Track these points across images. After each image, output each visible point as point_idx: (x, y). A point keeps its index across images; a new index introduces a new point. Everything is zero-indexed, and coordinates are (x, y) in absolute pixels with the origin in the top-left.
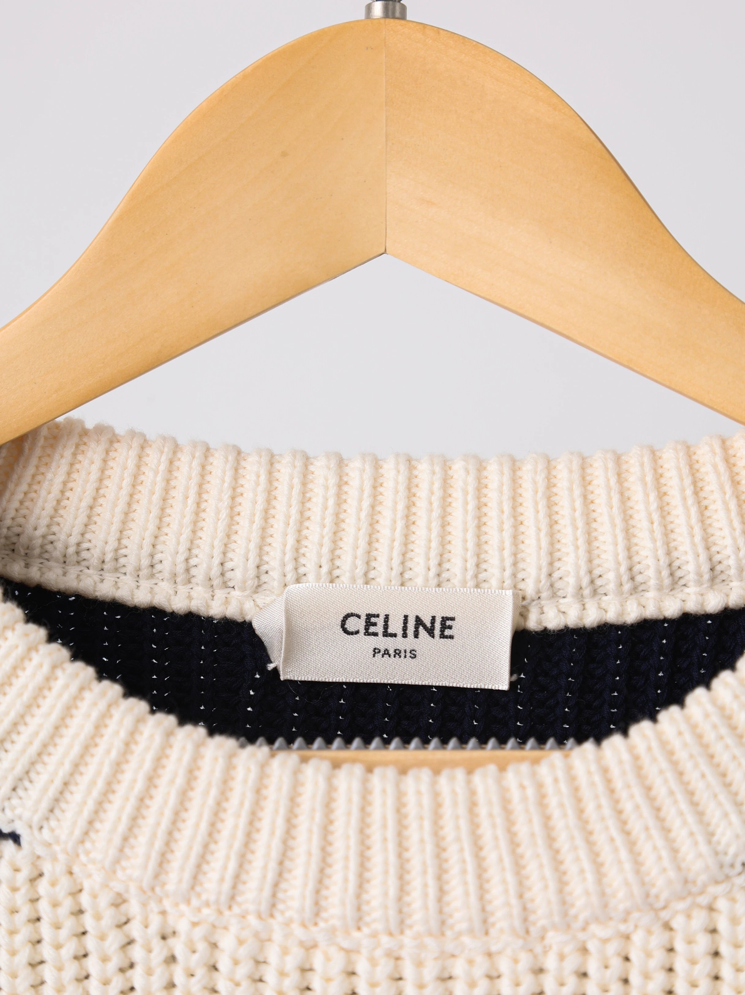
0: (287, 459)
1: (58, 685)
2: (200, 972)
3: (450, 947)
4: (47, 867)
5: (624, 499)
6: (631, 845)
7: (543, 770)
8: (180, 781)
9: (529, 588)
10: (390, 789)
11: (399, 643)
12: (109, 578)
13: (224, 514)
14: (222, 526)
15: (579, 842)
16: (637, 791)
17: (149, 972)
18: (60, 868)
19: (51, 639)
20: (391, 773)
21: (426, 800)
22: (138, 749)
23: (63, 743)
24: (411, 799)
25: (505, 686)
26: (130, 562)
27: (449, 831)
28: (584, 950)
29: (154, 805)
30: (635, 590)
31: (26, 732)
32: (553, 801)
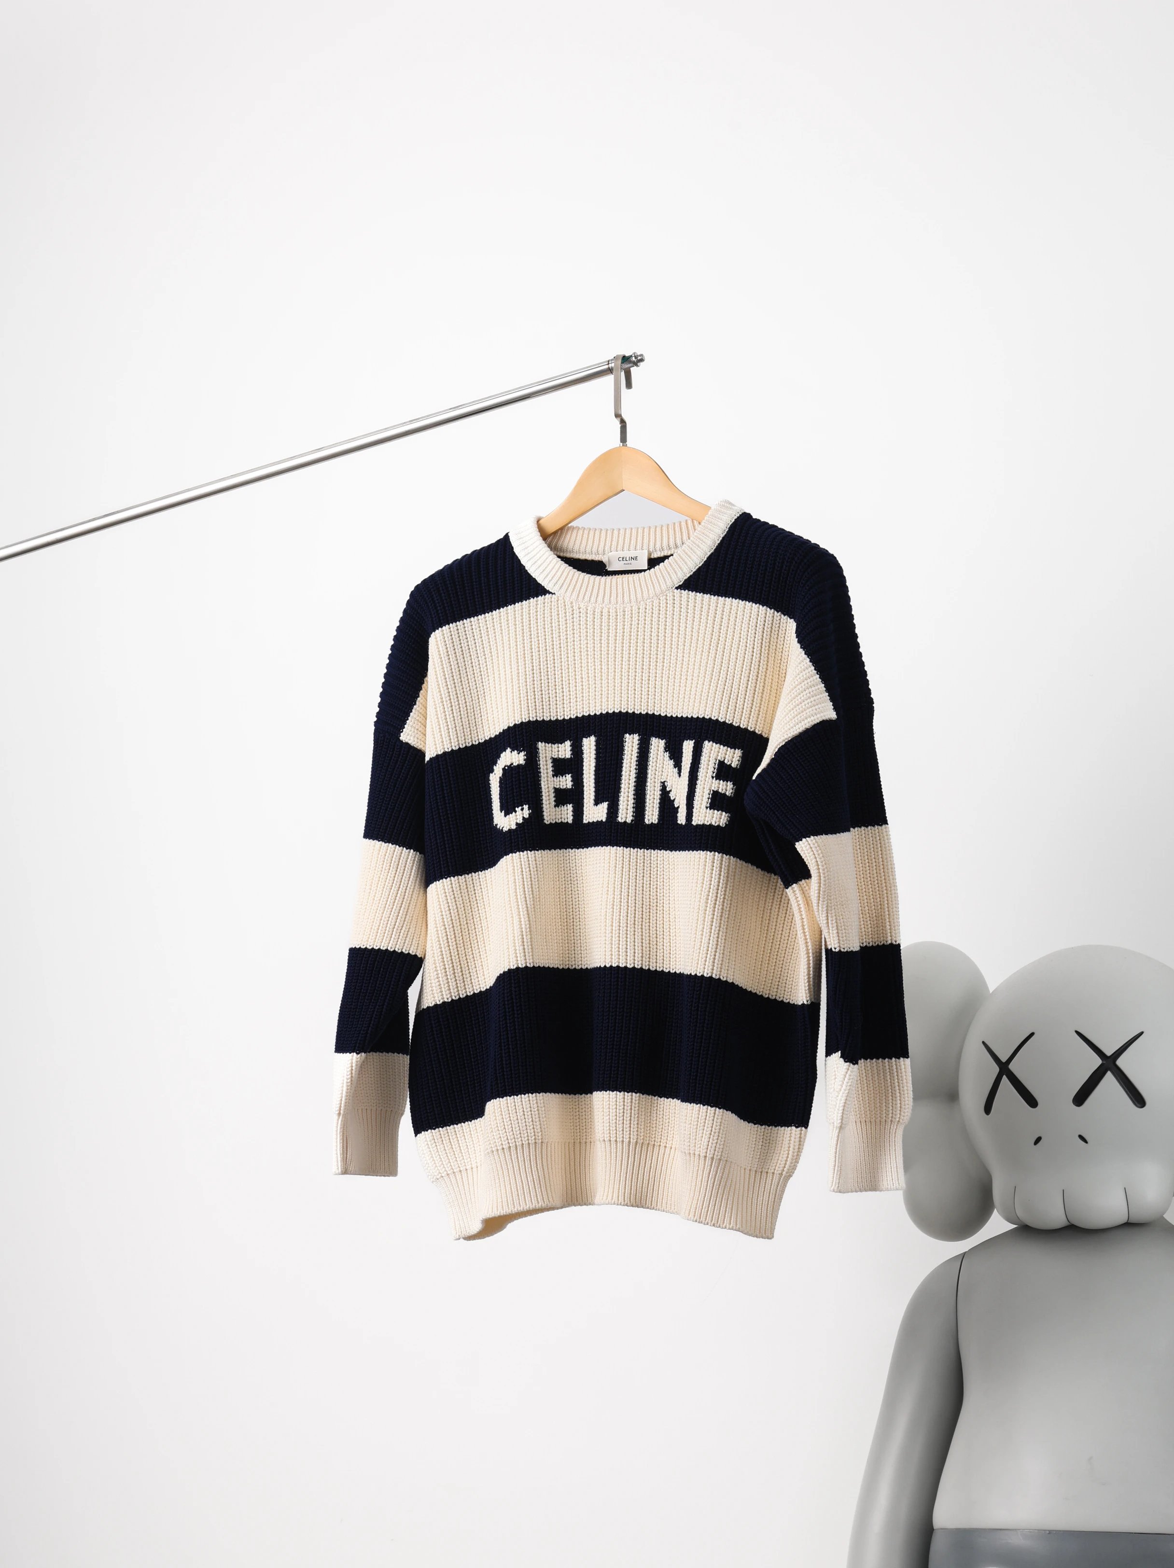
0: (609, 530)
2: (585, 614)
4: (560, 599)
5: (668, 532)
6: (654, 586)
7: (640, 575)
9: (651, 550)
11: (628, 562)
12: (578, 555)
13: (598, 542)
14: (597, 544)
15: (646, 587)
16: (655, 577)
17: (577, 614)
18: (562, 598)
20: (617, 580)
21: (621, 582)
23: (562, 577)
24: (619, 582)
25: (646, 568)
26: (581, 553)
27: (625, 587)
28: (646, 604)
29: (577, 586)
31: (556, 576)
32: (641, 580)
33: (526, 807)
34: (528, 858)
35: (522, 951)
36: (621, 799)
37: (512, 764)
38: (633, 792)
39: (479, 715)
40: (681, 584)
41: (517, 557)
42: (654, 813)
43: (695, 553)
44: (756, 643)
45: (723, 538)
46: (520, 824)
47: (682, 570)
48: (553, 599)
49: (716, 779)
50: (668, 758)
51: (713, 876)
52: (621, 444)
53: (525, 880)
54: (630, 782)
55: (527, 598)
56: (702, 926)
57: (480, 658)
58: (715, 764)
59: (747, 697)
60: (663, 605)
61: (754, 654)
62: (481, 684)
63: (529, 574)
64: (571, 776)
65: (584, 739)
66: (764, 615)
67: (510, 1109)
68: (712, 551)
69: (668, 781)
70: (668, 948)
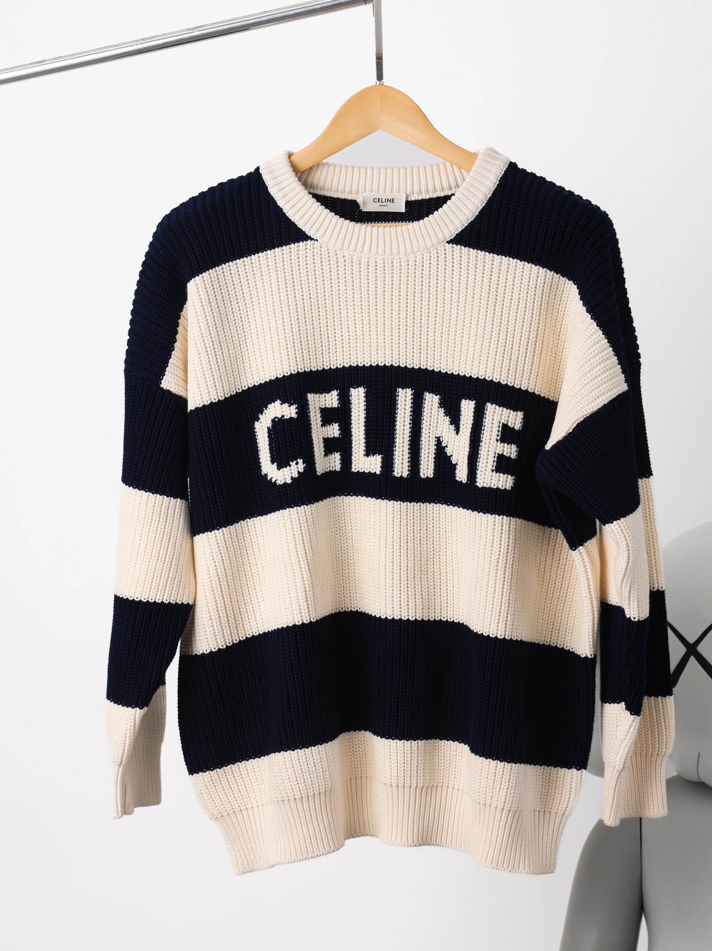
0: (362, 169)
1: (323, 213)
2: (350, 263)
3: (393, 257)
4: (323, 245)
5: (426, 175)
6: (424, 239)
7: (409, 226)
8: (345, 230)
9: (408, 193)
10: (382, 230)
11: (384, 204)
12: (329, 192)
13: (351, 180)
14: (350, 182)
15: (415, 239)
16: (425, 229)
17: (341, 263)
18: (325, 245)
19: (321, 205)
20: (382, 227)
21: (389, 232)
22: (338, 224)
23: (325, 223)
24: (386, 232)
25: (404, 211)
26: (333, 189)
27: (392, 238)
28: (416, 257)
29: (341, 234)
30: (428, 192)
31: (318, 222)
32: (410, 232)
33: (300, 461)
34: (305, 512)
35: (306, 607)
36: (396, 453)
37: (283, 416)
38: (408, 447)
39: (242, 362)
40: (452, 238)
41: (272, 198)
42: (429, 467)
43: (466, 206)
44: (535, 305)
45: (494, 191)
46: (295, 478)
47: (454, 224)
48: (315, 246)
49: (501, 443)
50: (443, 414)
51: (503, 539)
52: (378, 82)
53: (304, 535)
54: (405, 436)
55: (287, 243)
56: (493, 589)
57: (240, 304)
58: (499, 427)
59: (527, 359)
60: (434, 259)
61: (534, 316)
62: (242, 331)
63: (288, 217)
64: (339, 425)
65: (352, 390)
66: (544, 277)
67: (301, 761)
68: (484, 205)
69: (443, 436)
70: (445, 598)
